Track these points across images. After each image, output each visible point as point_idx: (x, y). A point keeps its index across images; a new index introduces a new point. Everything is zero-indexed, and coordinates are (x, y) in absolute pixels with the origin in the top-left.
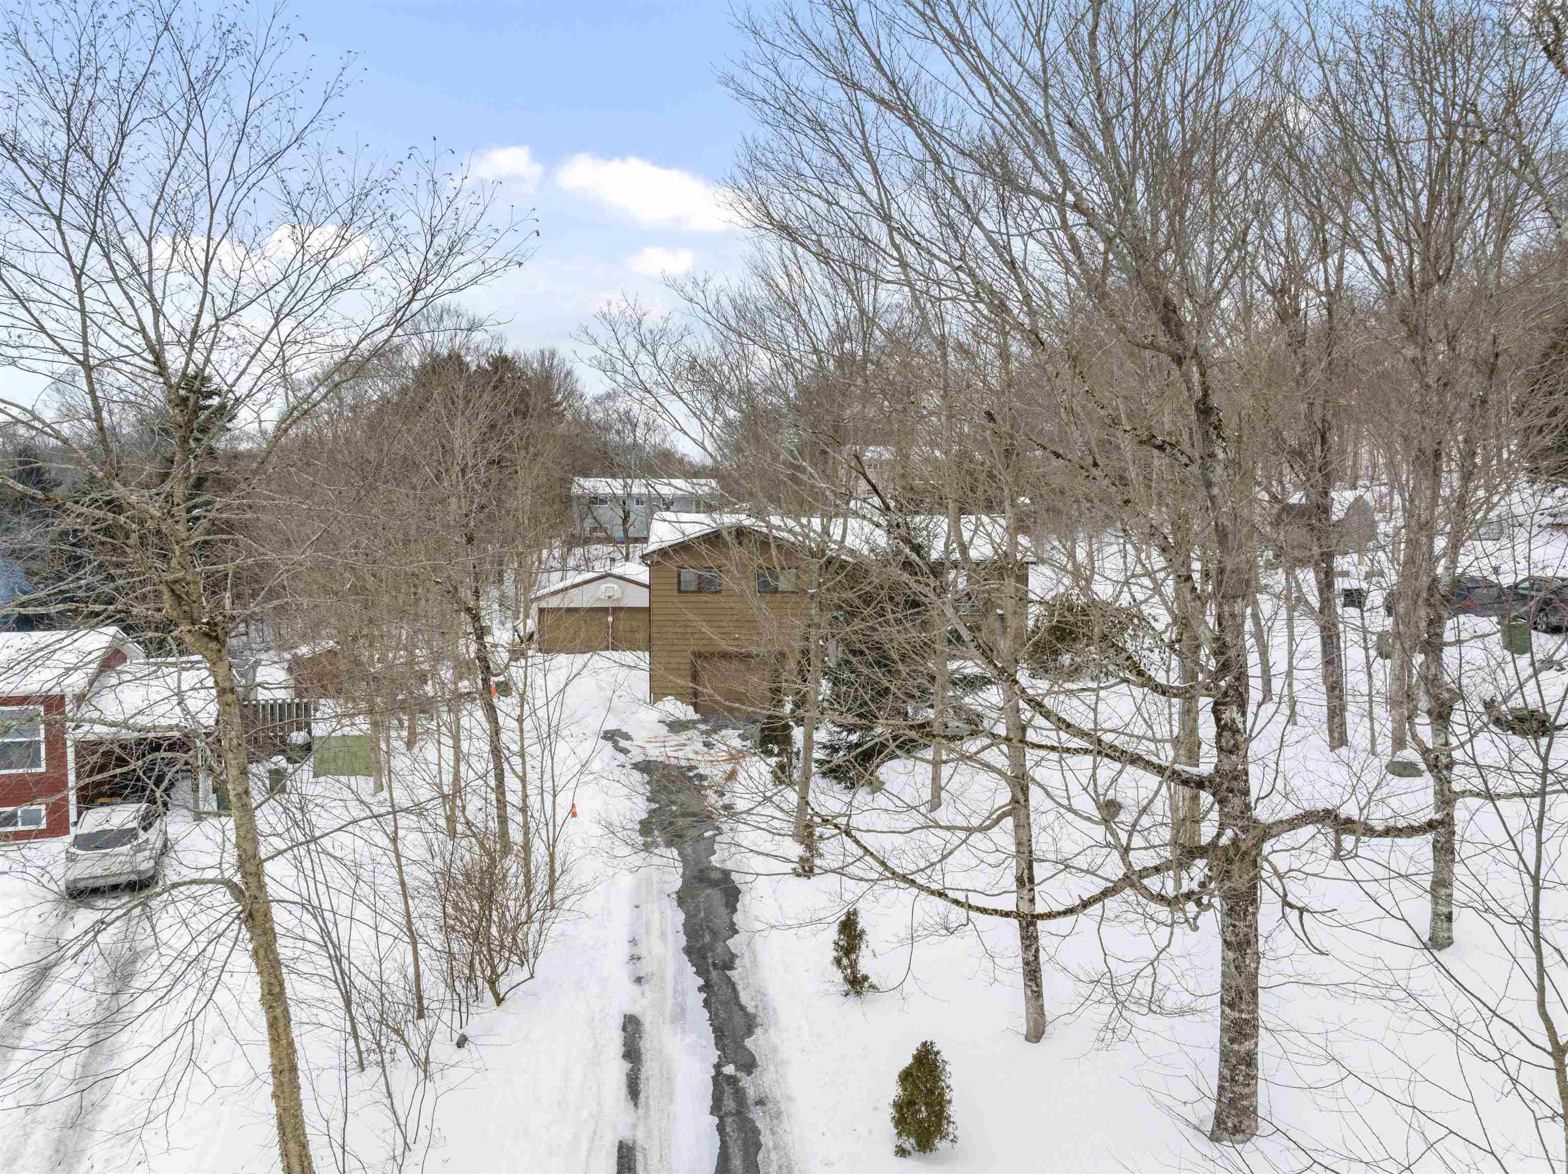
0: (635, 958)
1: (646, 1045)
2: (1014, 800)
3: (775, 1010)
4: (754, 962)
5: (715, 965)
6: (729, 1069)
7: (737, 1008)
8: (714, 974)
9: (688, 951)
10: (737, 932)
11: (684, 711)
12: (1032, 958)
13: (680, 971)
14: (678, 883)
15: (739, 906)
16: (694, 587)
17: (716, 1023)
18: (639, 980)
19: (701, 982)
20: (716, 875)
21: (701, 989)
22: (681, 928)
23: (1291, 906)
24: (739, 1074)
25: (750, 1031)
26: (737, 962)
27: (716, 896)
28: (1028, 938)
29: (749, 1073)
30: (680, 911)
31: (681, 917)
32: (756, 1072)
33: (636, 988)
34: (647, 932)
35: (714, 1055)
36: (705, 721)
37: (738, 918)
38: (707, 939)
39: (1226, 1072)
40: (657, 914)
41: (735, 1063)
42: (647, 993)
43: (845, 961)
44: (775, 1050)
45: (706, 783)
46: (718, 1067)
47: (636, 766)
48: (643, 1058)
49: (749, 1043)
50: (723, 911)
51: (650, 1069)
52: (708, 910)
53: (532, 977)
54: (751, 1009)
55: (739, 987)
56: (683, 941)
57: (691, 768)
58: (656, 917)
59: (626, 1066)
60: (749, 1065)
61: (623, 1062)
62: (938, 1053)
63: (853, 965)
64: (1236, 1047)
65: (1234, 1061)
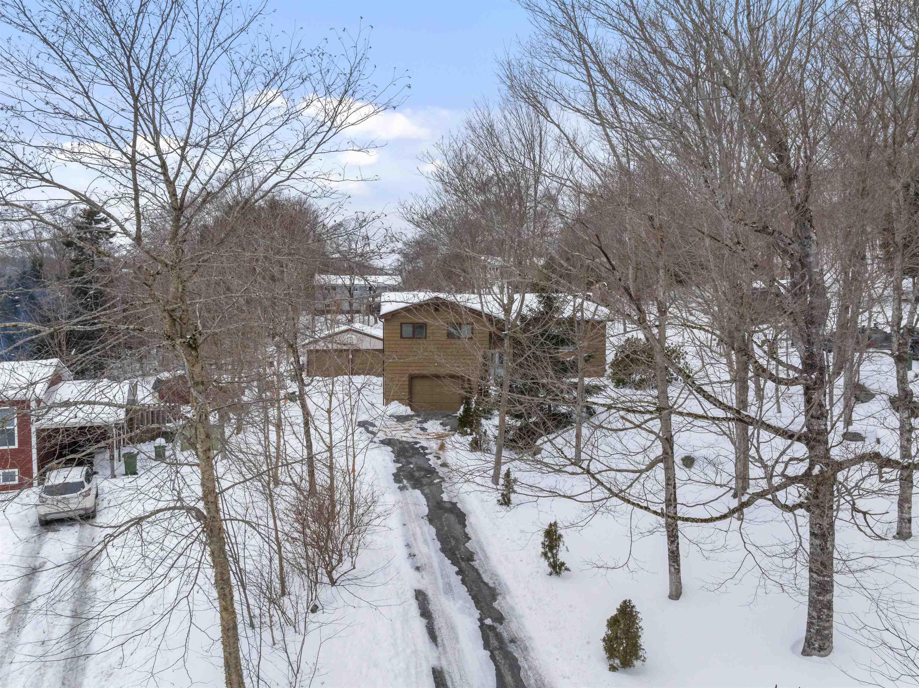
0: (412, 556)
1: (432, 607)
2: (665, 452)
3: (506, 584)
4: (486, 557)
5: (462, 559)
6: (488, 621)
7: (482, 584)
8: (463, 564)
9: (443, 550)
10: (469, 539)
11: (404, 410)
12: (675, 549)
13: (441, 563)
14: (426, 511)
15: (467, 523)
16: (411, 335)
17: (473, 593)
18: (418, 569)
19: (457, 569)
20: (448, 505)
21: (457, 573)
22: (435, 537)
23: (859, 511)
24: (495, 624)
25: (495, 600)
26: (475, 557)
27: (452, 518)
28: (673, 536)
29: (501, 624)
30: (431, 527)
31: (433, 530)
32: (505, 622)
33: (416, 573)
34: (415, 539)
35: (477, 614)
36: (418, 416)
37: (468, 530)
38: (453, 543)
39: (815, 614)
40: (418, 528)
41: (491, 618)
42: (425, 576)
43: (549, 555)
44: (512, 608)
45: (427, 451)
46: (481, 620)
47: (383, 442)
48: (434, 616)
49: (495, 605)
50: (458, 527)
51: (439, 623)
52: (449, 526)
53: (354, 568)
54: (491, 585)
55: (481, 572)
56: (439, 545)
57: (416, 443)
58: (418, 531)
59: (424, 621)
60: (500, 618)
61: (422, 619)
62: (633, 607)
63: (554, 556)
64: (821, 598)
65: (819, 606)
